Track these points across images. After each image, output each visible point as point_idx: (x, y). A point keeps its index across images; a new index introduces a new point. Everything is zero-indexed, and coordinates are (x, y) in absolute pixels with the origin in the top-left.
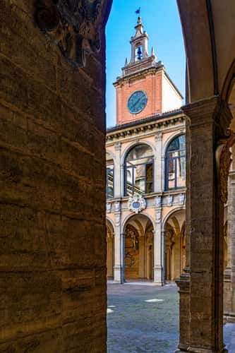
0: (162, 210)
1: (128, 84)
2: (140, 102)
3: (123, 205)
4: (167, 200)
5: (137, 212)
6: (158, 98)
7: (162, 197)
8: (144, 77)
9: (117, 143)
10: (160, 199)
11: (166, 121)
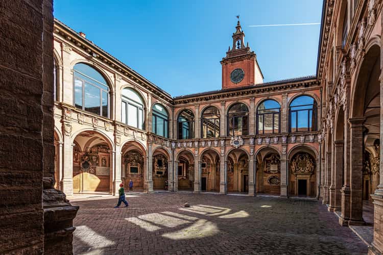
0: (254, 147)
1: (231, 63)
2: (240, 75)
3: (227, 143)
4: (257, 141)
5: (237, 148)
6: (252, 75)
7: (255, 138)
8: (242, 60)
9: (223, 101)
10: (253, 140)
11: (258, 90)
